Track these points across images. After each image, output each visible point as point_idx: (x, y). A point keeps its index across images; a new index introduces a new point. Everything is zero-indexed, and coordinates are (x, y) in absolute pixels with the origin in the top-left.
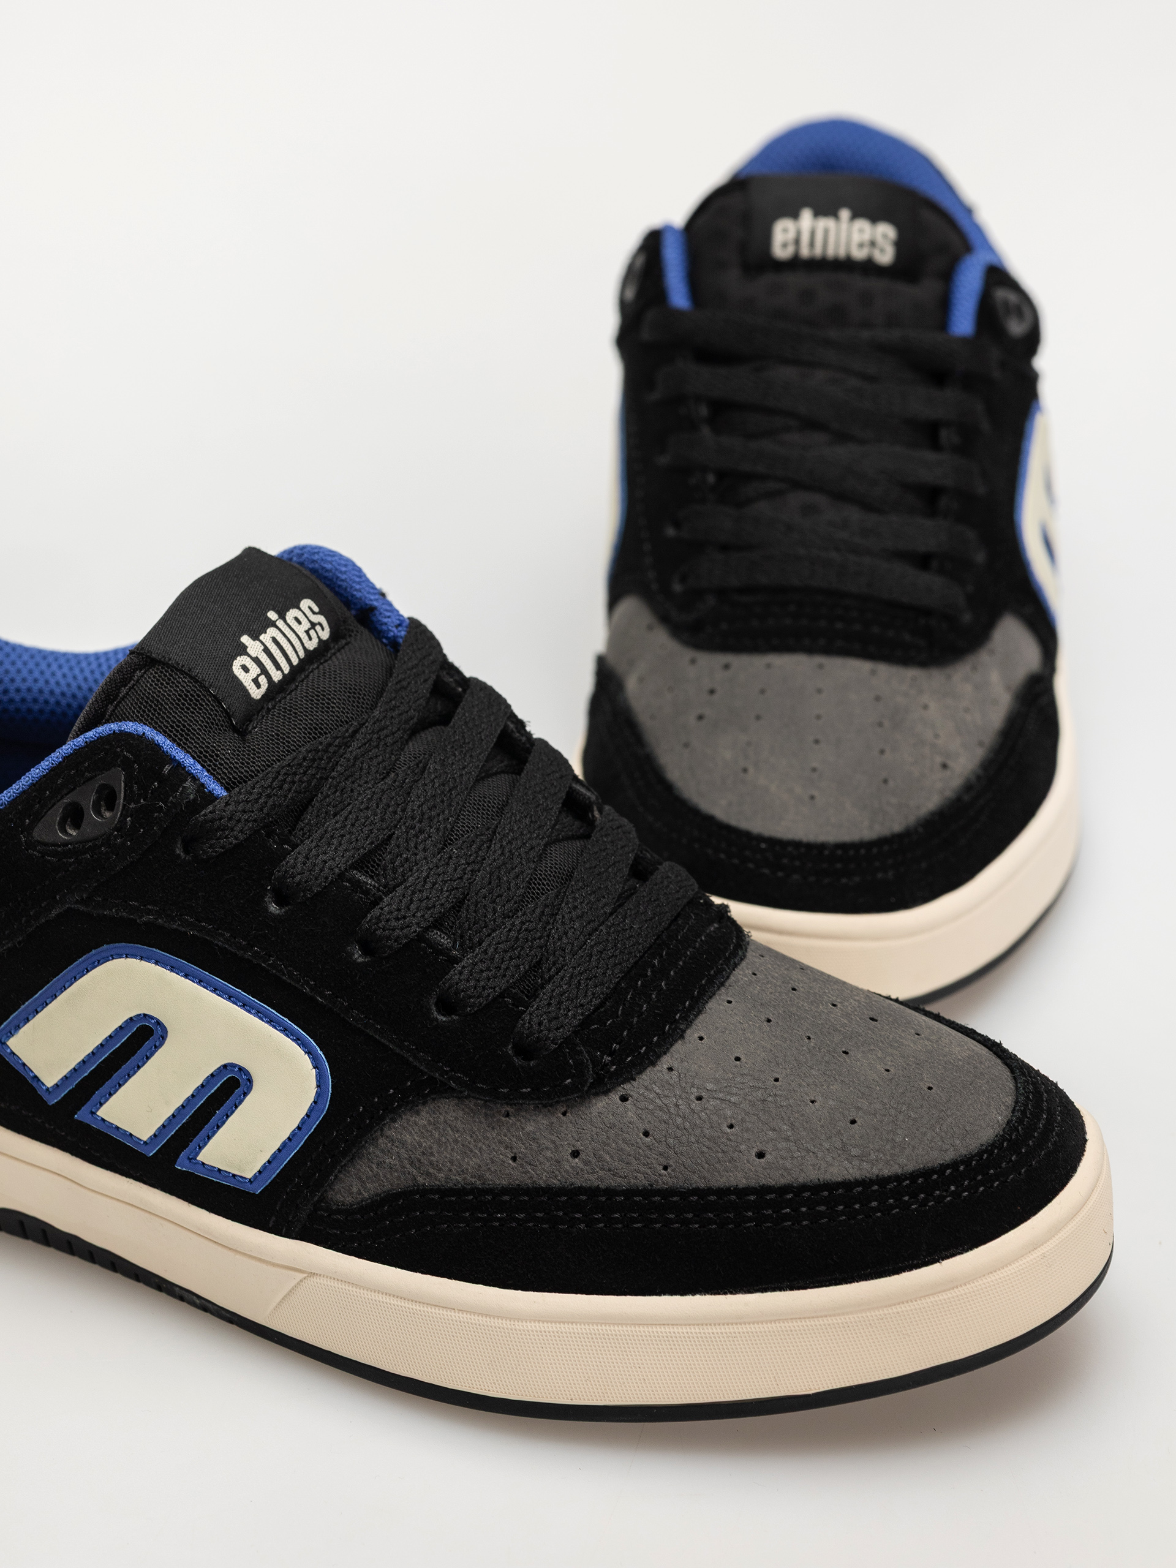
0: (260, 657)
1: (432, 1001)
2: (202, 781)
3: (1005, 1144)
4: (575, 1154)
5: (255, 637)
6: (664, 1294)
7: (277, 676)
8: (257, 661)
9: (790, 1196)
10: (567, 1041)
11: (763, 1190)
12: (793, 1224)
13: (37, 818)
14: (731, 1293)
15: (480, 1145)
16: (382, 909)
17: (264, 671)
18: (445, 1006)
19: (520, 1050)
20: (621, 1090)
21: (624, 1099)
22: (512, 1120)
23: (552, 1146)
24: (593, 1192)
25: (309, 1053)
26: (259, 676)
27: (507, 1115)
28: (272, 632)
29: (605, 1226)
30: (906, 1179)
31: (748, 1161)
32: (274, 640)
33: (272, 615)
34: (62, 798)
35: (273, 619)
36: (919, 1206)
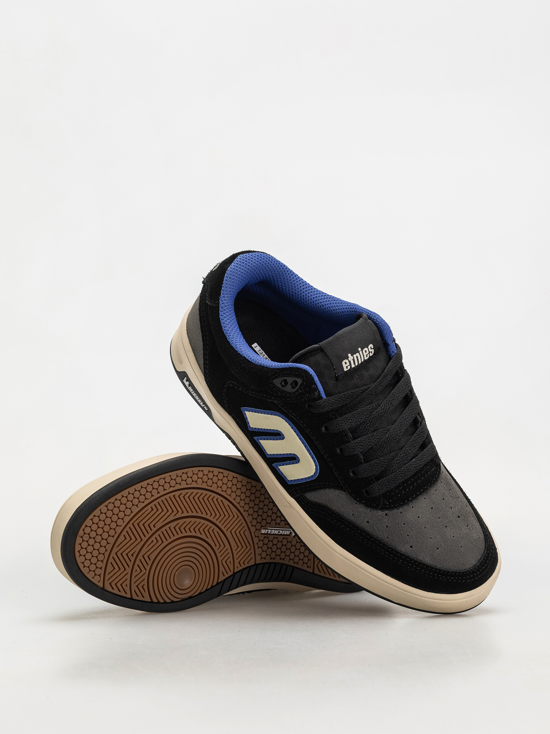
0: (351, 361)
1: (351, 471)
2: (320, 393)
3: (471, 572)
4: (368, 522)
5: (352, 355)
6: (372, 567)
7: (353, 366)
8: (350, 362)
9: (413, 562)
10: (379, 496)
11: (407, 557)
12: (410, 568)
13: (276, 378)
14: (388, 575)
15: (347, 507)
16: (349, 444)
17: (350, 365)
18: (353, 472)
19: (366, 492)
20: (386, 512)
21: (386, 515)
22: (357, 505)
23: (363, 517)
24: (367, 534)
25: (316, 466)
26: (348, 366)
27: (356, 504)
28: (358, 354)
29: (366, 543)
30: (442, 571)
31: (407, 547)
32: (357, 357)
33: (360, 349)
34: (284, 377)
35: (359, 350)
36: (442, 579)
